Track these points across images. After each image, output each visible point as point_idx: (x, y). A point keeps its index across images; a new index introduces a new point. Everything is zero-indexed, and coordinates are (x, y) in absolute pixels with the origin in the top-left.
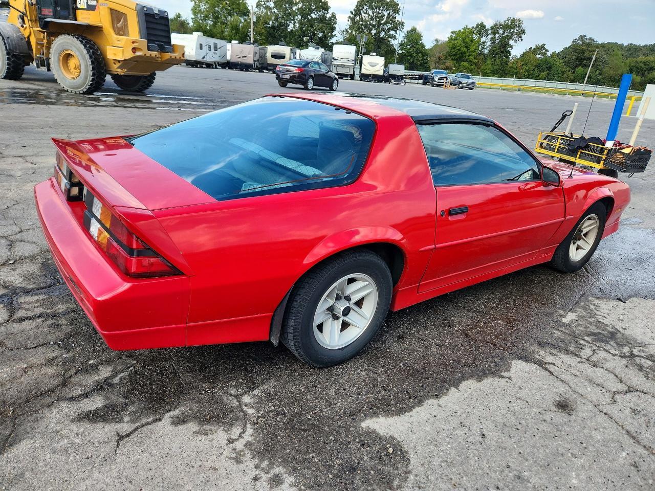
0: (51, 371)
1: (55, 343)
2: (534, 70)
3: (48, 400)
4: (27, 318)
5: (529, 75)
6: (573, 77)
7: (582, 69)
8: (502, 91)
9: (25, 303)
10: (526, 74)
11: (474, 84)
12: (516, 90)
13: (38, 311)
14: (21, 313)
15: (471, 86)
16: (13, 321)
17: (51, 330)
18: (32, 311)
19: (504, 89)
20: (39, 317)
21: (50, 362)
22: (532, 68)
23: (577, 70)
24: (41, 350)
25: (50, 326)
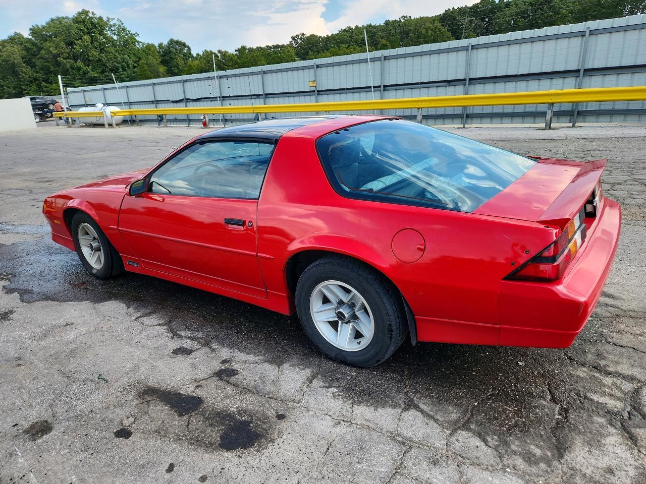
0: (622, 326)
1: (609, 343)
3: (632, 314)
4: (624, 377)
9: (619, 399)
13: (608, 381)
14: (627, 386)
16: (639, 381)
17: (606, 355)
18: (614, 384)
20: (610, 374)
21: (620, 332)
24: (623, 343)
25: (604, 358)
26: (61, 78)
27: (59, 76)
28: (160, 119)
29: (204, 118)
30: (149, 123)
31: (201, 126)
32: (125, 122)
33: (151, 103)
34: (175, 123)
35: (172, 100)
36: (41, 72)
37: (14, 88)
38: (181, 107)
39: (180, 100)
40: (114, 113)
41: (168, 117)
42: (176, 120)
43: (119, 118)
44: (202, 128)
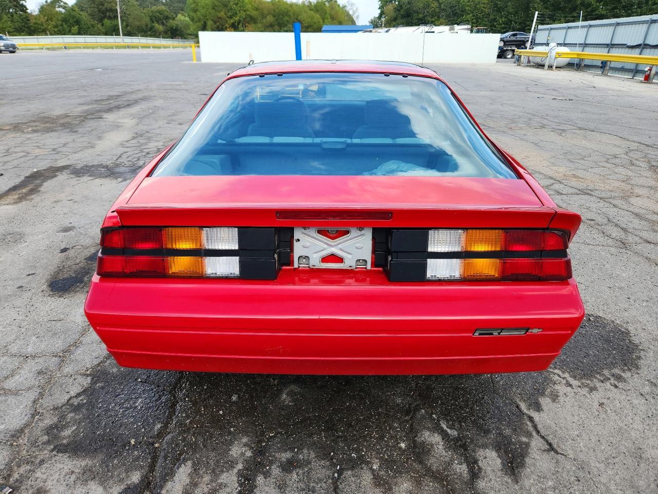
2: (62, 25)
5: (59, 30)
6: (104, 30)
7: (109, 21)
8: (47, 51)
10: (56, 30)
11: (14, 47)
12: (61, 48)
15: (11, 49)
19: (48, 49)
22: (59, 23)
23: (104, 22)
26: (538, 14)
27: (537, 13)
28: (604, 66)
29: (650, 70)
30: (594, 69)
31: (641, 79)
32: (570, 65)
33: (606, 46)
34: (620, 72)
35: (629, 44)
36: (550, 8)
37: (520, 23)
38: (635, 54)
39: (636, 46)
40: (559, 55)
41: (613, 65)
42: (623, 70)
43: (564, 61)
44: (641, 82)
